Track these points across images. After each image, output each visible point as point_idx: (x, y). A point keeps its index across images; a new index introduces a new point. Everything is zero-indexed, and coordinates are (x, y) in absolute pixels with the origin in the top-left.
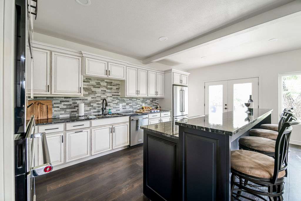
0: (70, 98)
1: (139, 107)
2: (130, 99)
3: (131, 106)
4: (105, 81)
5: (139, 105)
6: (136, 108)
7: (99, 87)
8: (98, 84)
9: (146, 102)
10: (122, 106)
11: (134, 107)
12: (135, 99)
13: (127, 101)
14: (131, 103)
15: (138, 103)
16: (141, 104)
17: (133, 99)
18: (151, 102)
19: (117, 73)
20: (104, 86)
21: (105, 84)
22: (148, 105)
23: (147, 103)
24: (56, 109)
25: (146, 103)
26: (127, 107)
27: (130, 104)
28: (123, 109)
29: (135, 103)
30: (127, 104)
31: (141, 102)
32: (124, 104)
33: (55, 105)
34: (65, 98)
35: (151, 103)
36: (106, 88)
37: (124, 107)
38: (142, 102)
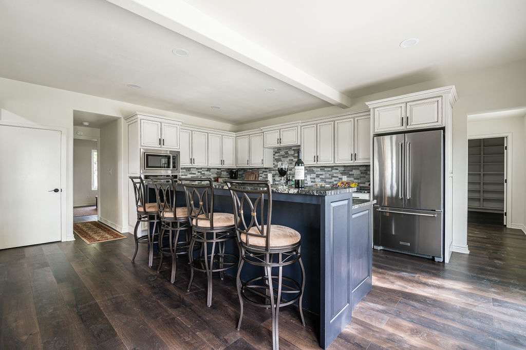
0: (267, 168)
1: (335, 181)
2: (321, 169)
3: (323, 180)
4: (293, 148)
5: (337, 179)
6: (330, 182)
7: (287, 157)
8: (287, 153)
9: (350, 173)
10: (311, 178)
11: (327, 180)
12: (330, 169)
13: (317, 171)
14: (322, 175)
15: (335, 175)
16: (340, 176)
17: (325, 169)
18: (361, 173)
19: (289, 139)
20: (292, 155)
21: (292, 152)
22: (355, 179)
23: (352, 175)
24: (260, 178)
25: (350, 175)
26: (318, 180)
27: (320, 176)
28: (312, 182)
29: (329, 175)
30: (318, 176)
31: (341, 173)
32: (314, 176)
33: (260, 175)
34: (265, 168)
35: (362, 175)
36: (294, 157)
37: (313, 180)
38: (343, 173)
